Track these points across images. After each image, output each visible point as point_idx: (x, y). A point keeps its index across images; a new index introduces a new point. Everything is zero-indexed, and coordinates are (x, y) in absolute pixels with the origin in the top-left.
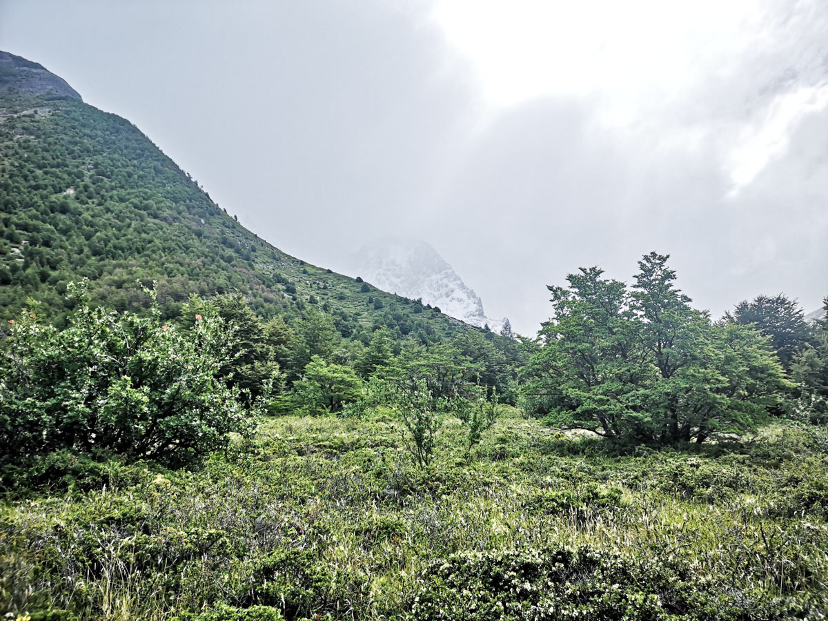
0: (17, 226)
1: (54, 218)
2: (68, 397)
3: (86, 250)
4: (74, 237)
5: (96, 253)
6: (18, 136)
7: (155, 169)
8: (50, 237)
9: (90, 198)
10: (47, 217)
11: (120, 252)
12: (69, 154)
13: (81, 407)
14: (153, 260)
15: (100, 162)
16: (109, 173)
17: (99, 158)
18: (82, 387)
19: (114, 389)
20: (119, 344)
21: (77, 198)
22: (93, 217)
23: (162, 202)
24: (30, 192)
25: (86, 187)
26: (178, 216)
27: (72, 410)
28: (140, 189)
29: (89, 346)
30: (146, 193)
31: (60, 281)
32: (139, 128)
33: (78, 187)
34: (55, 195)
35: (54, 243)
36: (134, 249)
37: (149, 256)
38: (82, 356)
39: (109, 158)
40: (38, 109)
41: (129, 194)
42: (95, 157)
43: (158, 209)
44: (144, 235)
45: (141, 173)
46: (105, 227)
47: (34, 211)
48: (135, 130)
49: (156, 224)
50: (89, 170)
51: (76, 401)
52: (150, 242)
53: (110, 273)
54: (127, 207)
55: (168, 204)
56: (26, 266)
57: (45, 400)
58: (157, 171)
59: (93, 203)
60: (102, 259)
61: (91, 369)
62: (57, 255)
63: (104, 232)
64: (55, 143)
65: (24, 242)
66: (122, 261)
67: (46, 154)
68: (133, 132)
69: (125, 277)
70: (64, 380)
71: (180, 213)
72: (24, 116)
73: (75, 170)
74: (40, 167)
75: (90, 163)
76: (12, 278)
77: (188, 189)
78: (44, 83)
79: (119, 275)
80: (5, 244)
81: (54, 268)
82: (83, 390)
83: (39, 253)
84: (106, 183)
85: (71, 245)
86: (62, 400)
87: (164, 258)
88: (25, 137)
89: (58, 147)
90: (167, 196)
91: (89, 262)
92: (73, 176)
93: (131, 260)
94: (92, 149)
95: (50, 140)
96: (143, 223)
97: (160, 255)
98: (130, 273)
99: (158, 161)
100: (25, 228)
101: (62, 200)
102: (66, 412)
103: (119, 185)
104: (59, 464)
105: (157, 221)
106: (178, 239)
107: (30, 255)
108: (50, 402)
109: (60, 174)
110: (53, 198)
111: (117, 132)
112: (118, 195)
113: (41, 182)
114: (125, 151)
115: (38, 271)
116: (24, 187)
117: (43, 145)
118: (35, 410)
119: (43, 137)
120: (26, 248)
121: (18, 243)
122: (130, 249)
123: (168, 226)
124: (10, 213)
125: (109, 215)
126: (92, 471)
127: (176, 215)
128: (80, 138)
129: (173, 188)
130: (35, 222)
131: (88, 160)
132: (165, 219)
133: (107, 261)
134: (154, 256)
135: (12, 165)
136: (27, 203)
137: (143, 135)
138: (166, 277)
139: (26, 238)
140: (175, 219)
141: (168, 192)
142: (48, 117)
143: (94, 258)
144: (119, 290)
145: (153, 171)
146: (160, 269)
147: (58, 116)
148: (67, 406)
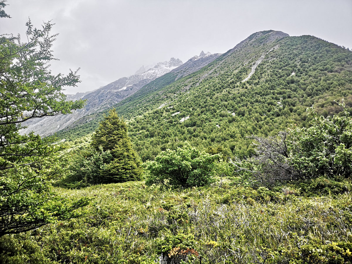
0: (277, 93)
1: (289, 86)
2: (318, 155)
3: (305, 95)
4: (299, 91)
5: (309, 95)
6: (270, 60)
7: (326, 51)
8: (290, 94)
9: (301, 73)
10: (287, 87)
11: (319, 92)
12: (289, 59)
13: (325, 159)
14: (335, 91)
15: (302, 57)
16: (307, 60)
17: (301, 56)
18: (322, 150)
19: (338, 149)
20: (333, 130)
21: (296, 76)
22: (304, 81)
23: (333, 64)
24: (279, 80)
25: (299, 70)
26: (343, 67)
27: (321, 160)
28: (322, 62)
29: (321, 133)
30: (325, 63)
31: (298, 110)
32: (315, 36)
33: (296, 71)
34: (288, 77)
35: (292, 96)
36: (325, 89)
37: (332, 90)
38: (319, 137)
39: (305, 54)
40: (274, 47)
41: (317, 66)
42: (300, 56)
43: (332, 68)
44: (328, 82)
45: (321, 55)
46: (310, 83)
47: (282, 86)
48: (314, 38)
49: (333, 75)
50: (298, 62)
51: (322, 156)
52: (332, 83)
53: (317, 102)
54: (318, 72)
55: (336, 64)
56: (284, 108)
57: (308, 157)
58: (328, 51)
59: (303, 75)
60: (312, 97)
61: (324, 143)
62: (294, 100)
63: (310, 86)
64: (284, 57)
65: (281, 99)
66: (321, 96)
67: (281, 63)
68: (313, 39)
69: (324, 102)
70: (314, 149)
71: (343, 66)
72: (271, 52)
73: (293, 65)
74: (280, 69)
75: (298, 60)
76: (280, 113)
77: (344, 54)
78: (274, 36)
79: (321, 102)
80: (275, 102)
81: (294, 106)
82: (324, 152)
83: (287, 101)
84: (306, 65)
85: (298, 95)
86: (316, 157)
87: (340, 89)
88: (273, 59)
89: (285, 58)
90: (335, 60)
91: (307, 100)
92: (293, 67)
93: (325, 94)
94: (298, 53)
95: (282, 57)
96: (327, 76)
97: (338, 88)
98: (326, 100)
99: (327, 46)
100: (280, 93)
101: (291, 78)
102: (319, 161)
103: (312, 64)
104: (321, 183)
105: (333, 73)
106: (345, 78)
107: (284, 103)
108: (311, 158)
109: (288, 68)
110: (287, 79)
111: (306, 42)
112: (313, 68)
113: (282, 74)
114: (311, 49)
115: (288, 108)
116: (276, 78)
117: (279, 60)
118: (306, 161)
119: (278, 57)
120: (282, 101)
121: (279, 100)
122: (323, 89)
123: (338, 74)
124: (274, 90)
125: (311, 78)
126: (337, 186)
127: (341, 67)
128: (292, 51)
129: (337, 56)
130: (283, 90)
131: (297, 59)
132: (336, 71)
133: (314, 97)
134: (335, 89)
135: (271, 72)
136: (279, 84)
137: (317, 38)
138: (343, 97)
139: (281, 97)
140: (341, 69)
141: (335, 59)
142: (279, 48)
143: (309, 98)
144: (322, 108)
145: (326, 52)
146: (339, 94)
147: (282, 46)
148: (318, 159)
